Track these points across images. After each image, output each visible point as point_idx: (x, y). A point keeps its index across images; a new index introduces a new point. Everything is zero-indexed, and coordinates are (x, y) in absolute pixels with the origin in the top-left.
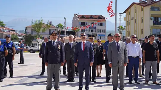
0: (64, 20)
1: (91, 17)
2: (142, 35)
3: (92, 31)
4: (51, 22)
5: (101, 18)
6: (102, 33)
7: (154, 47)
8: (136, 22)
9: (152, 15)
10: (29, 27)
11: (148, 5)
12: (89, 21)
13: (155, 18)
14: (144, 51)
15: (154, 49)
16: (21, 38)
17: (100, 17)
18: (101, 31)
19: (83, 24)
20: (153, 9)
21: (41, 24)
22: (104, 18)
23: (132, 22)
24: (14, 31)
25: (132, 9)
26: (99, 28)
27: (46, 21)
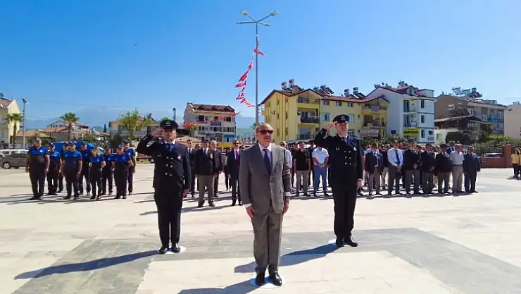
0: (173, 112)
1: (214, 108)
2: (287, 137)
3: (215, 130)
4: (151, 114)
5: (229, 111)
6: (230, 133)
7: (306, 155)
8: (278, 117)
9: (299, 109)
10: (114, 123)
11: (294, 95)
12: (210, 115)
13: (303, 113)
14: (295, 160)
15: (305, 157)
16: (99, 139)
17: (227, 109)
18: (229, 129)
19: (201, 119)
20: (300, 100)
21: (135, 117)
22: (233, 111)
23: (274, 117)
24: (87, 127)
25: (273, 100)
26: (226, 124)
27: (143, 113)
